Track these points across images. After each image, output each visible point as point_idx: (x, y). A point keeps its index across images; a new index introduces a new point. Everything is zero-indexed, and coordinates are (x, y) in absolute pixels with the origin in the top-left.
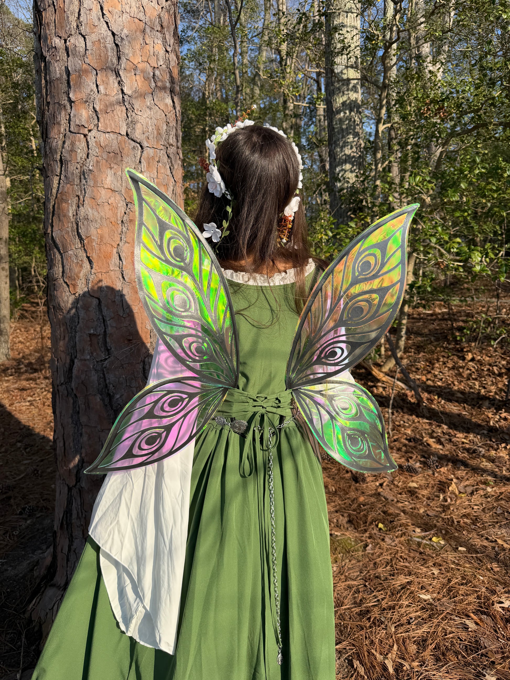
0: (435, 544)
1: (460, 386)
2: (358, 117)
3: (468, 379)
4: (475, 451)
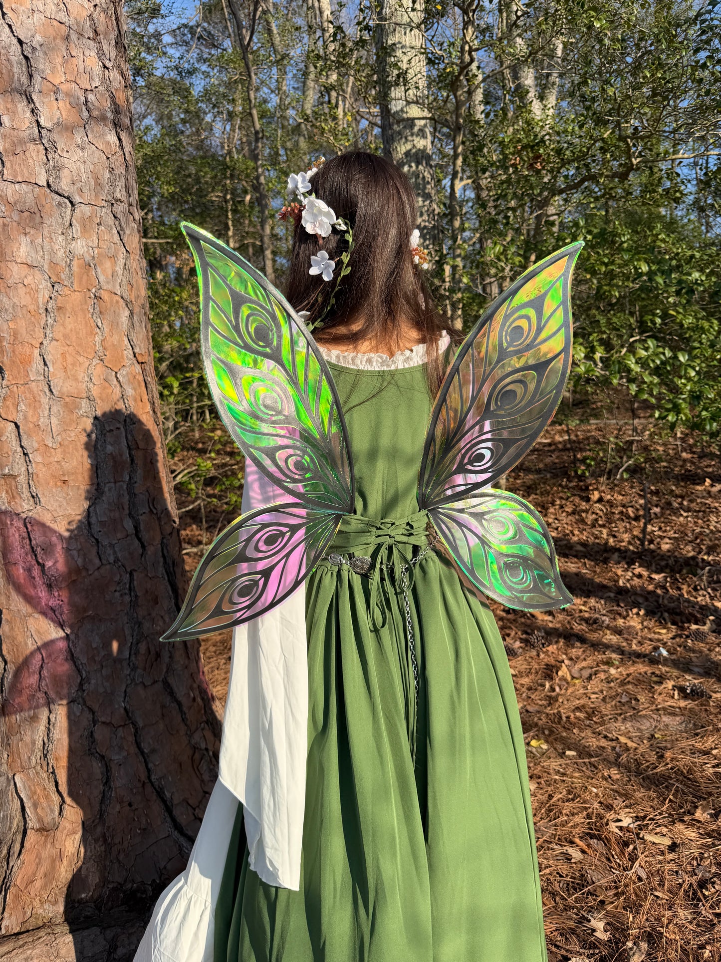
0: (534, 750)
1: (581, 536)
2: (429, 172)
3: (593, 526)
4: (595, 621)
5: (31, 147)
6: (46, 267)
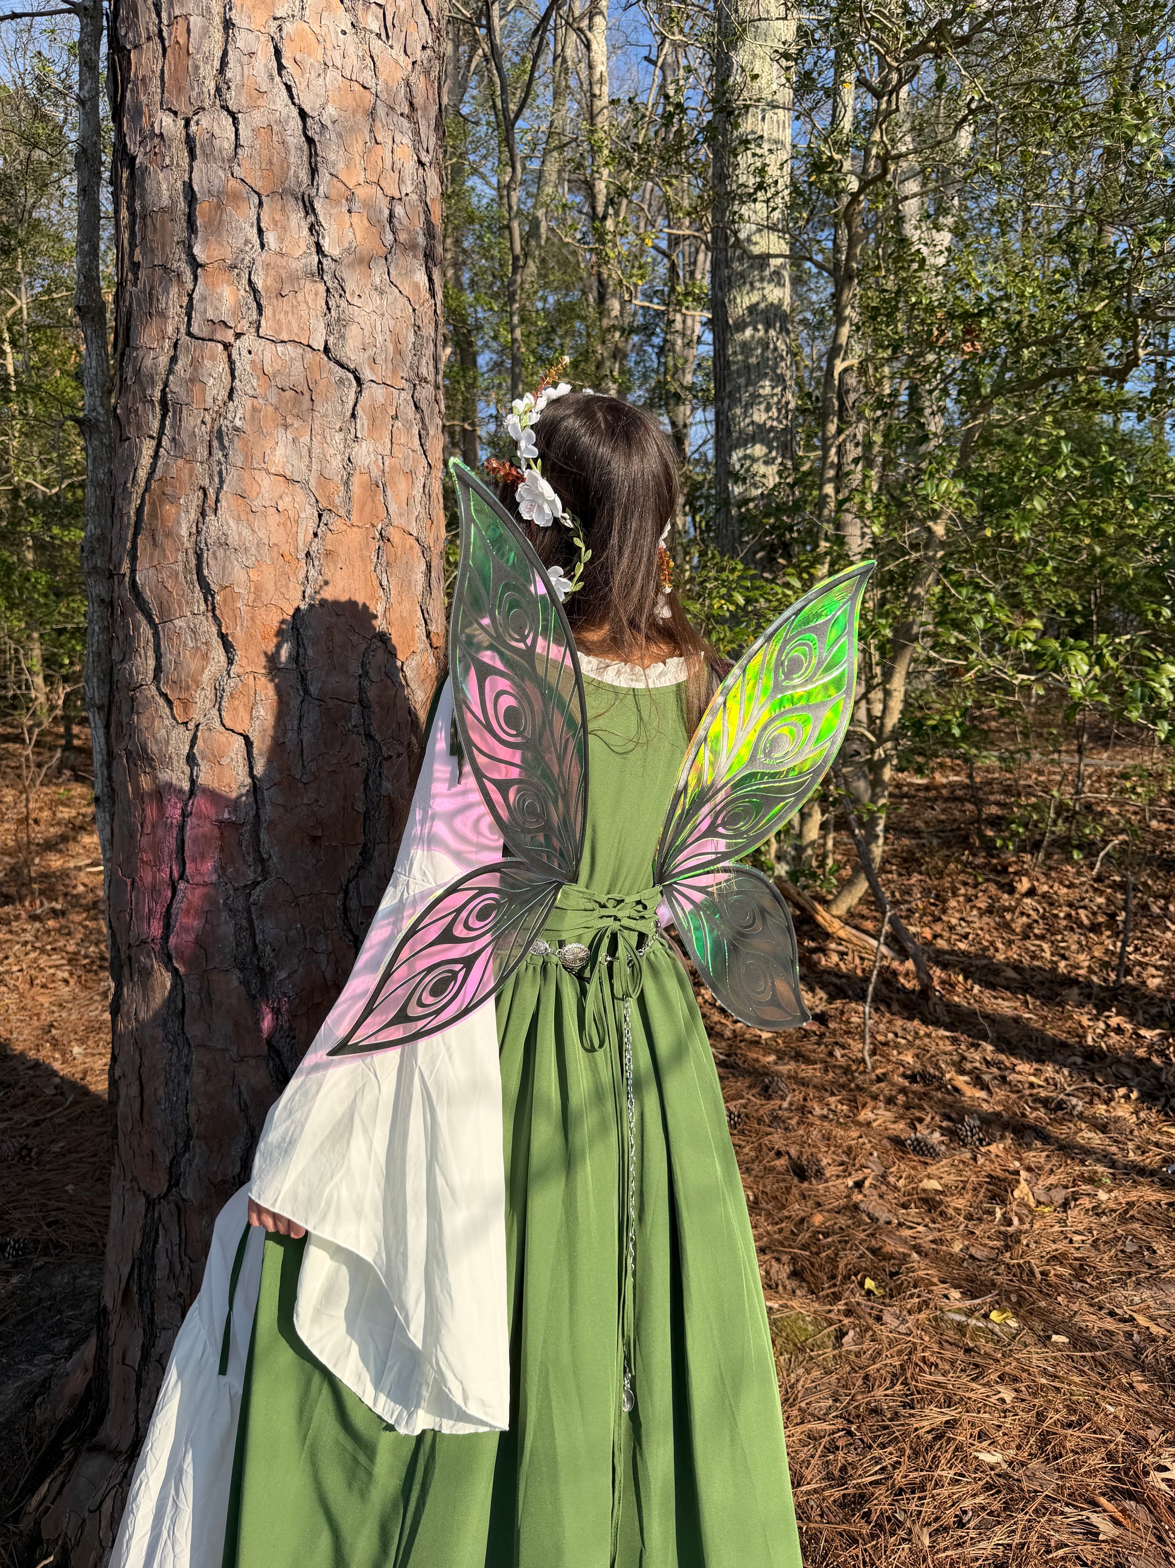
0: (997, 1329)
1: (1010, 953)
2: (784, 341)
3: (1026, 937)
4: (1060, 1106)
5: (308, 285)
6: (313, 483)
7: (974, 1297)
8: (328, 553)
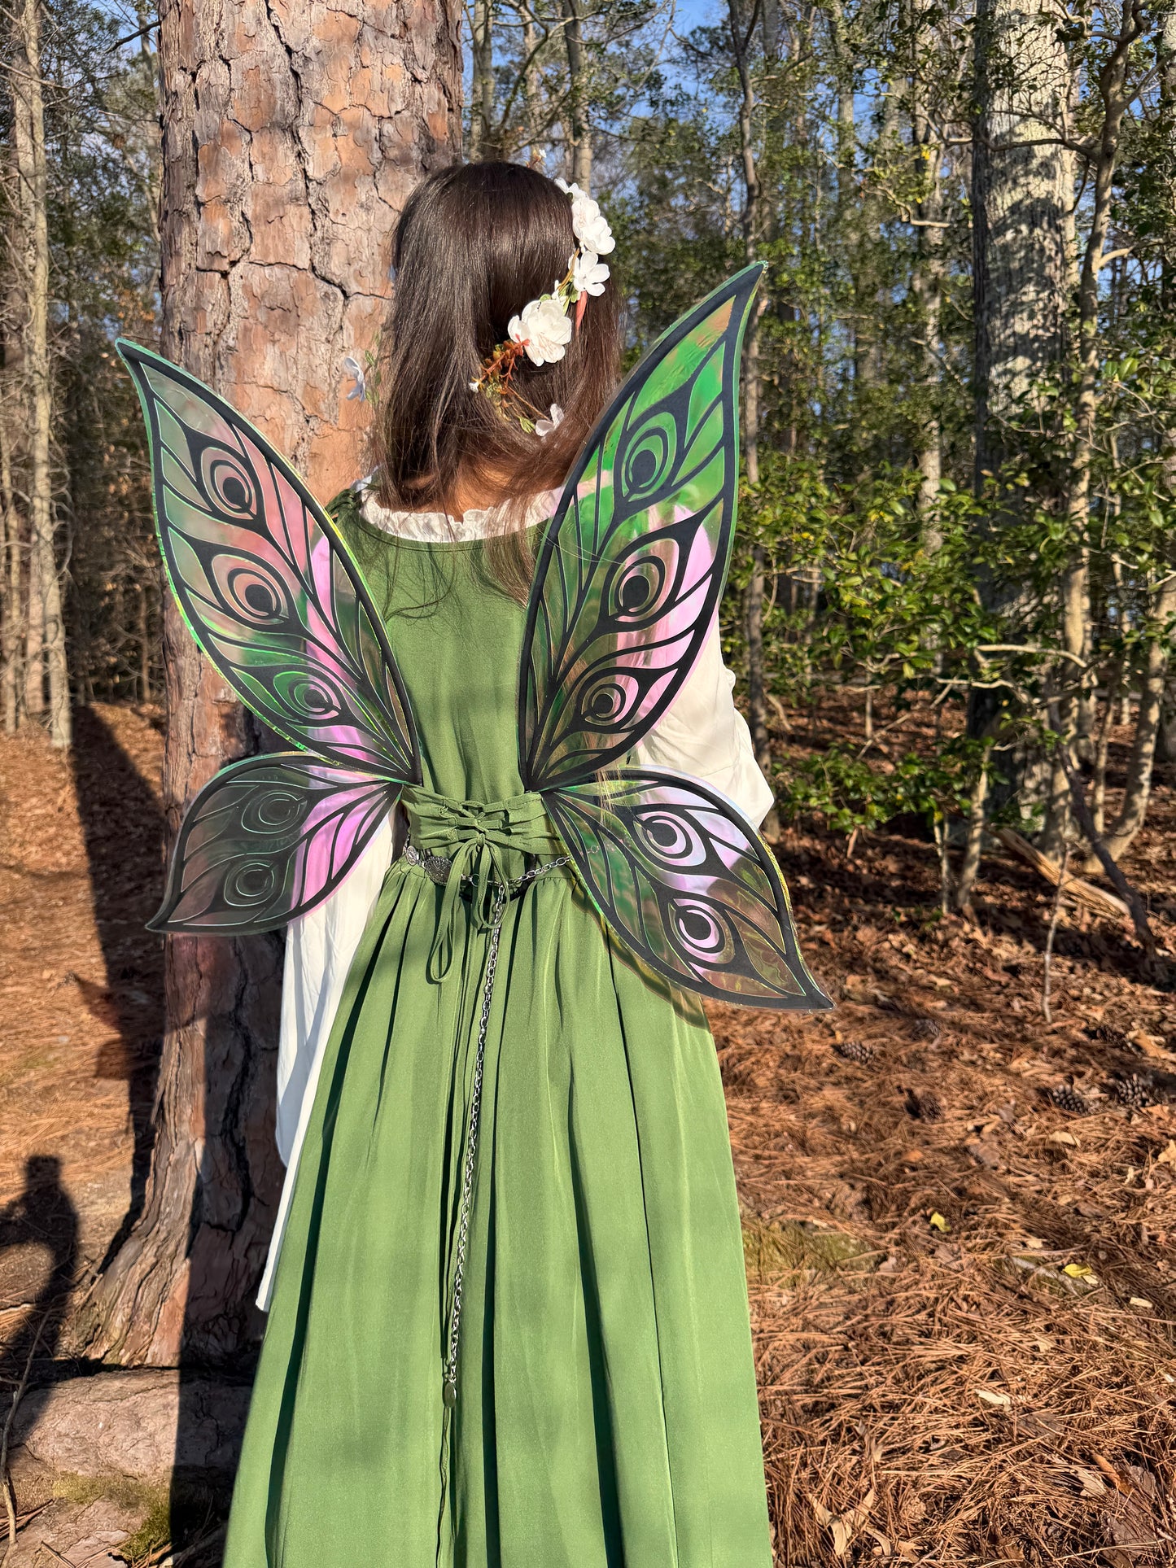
2: (1053, 239)
5: (292, 209)
6: (299, 393)
7: (1056, 1248)
8: (314, 456)
